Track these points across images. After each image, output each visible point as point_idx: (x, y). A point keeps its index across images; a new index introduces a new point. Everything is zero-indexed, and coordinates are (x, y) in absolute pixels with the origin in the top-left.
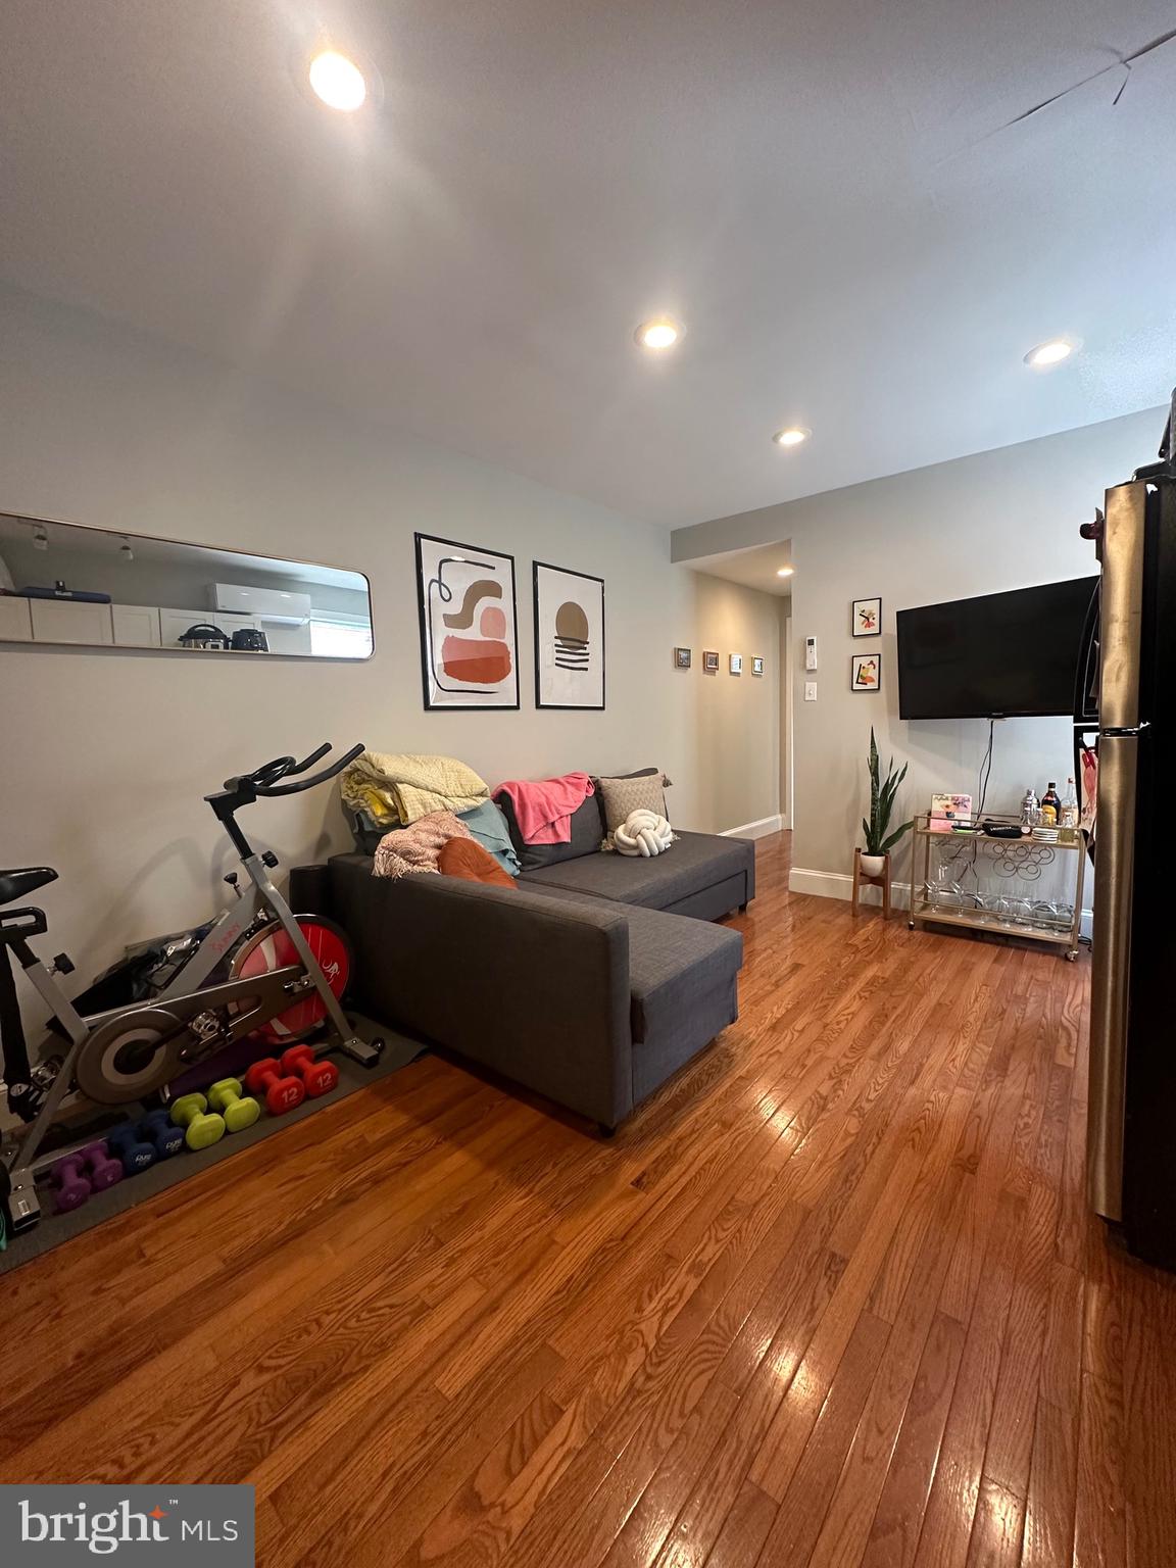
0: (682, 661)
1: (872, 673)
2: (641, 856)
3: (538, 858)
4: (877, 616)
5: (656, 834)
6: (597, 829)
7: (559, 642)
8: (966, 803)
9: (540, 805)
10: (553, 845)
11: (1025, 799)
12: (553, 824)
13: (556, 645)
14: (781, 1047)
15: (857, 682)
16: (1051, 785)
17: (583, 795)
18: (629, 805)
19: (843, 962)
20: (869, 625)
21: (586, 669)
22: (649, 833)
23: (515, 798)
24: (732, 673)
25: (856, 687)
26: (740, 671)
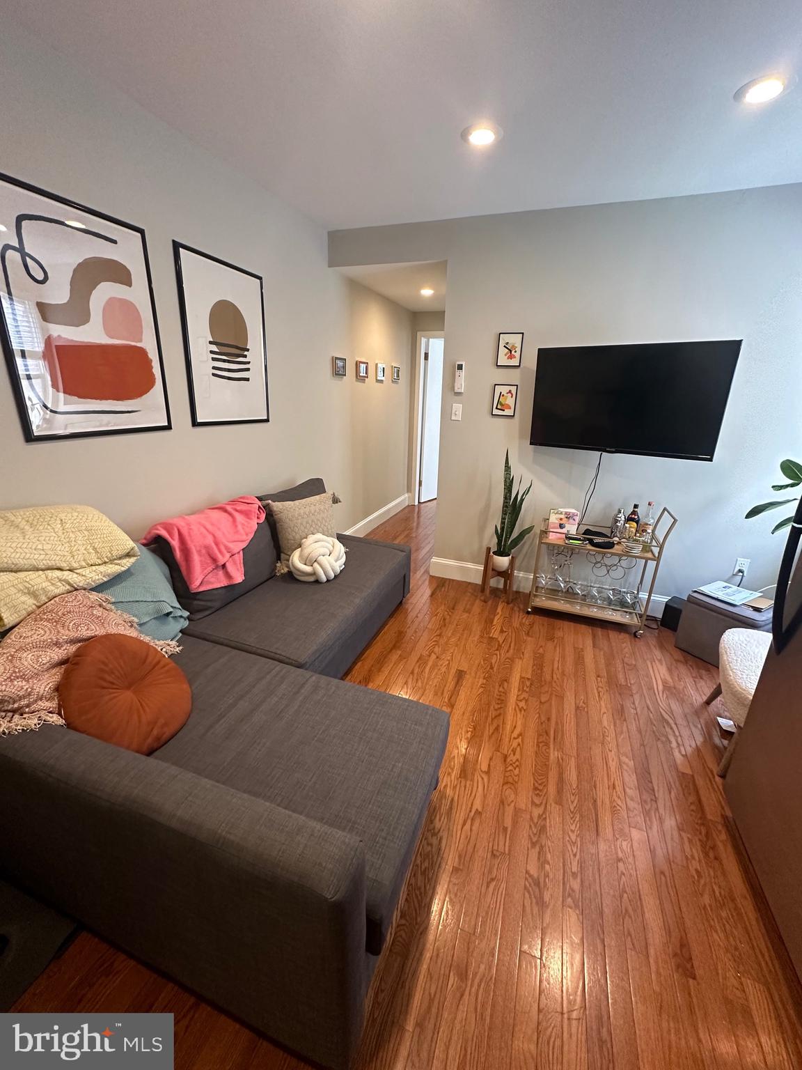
0: (338, 370)
1: (510, 401)
2: (317, 582)
3: (209, 604)
4: (518, 350)
5: (331, 559)
6: (270, 553)
7: (215, 348)
8: (575, 517)
9: (207, 548)
10: (225, 587)
11: (616, 516)
12: (224, 566)
13: (212, 352)
14: (478, 805)
15: (497, 408)
16: (636, 506)
17: (254, 525)
18: (302, 528)
19: (493, 661)
20: (511, 357)
21: (247, 380)
22: (325, 560)
23: (175, 543)
24: (378, 381)
25: (496, 412)
26: (383, 378)
